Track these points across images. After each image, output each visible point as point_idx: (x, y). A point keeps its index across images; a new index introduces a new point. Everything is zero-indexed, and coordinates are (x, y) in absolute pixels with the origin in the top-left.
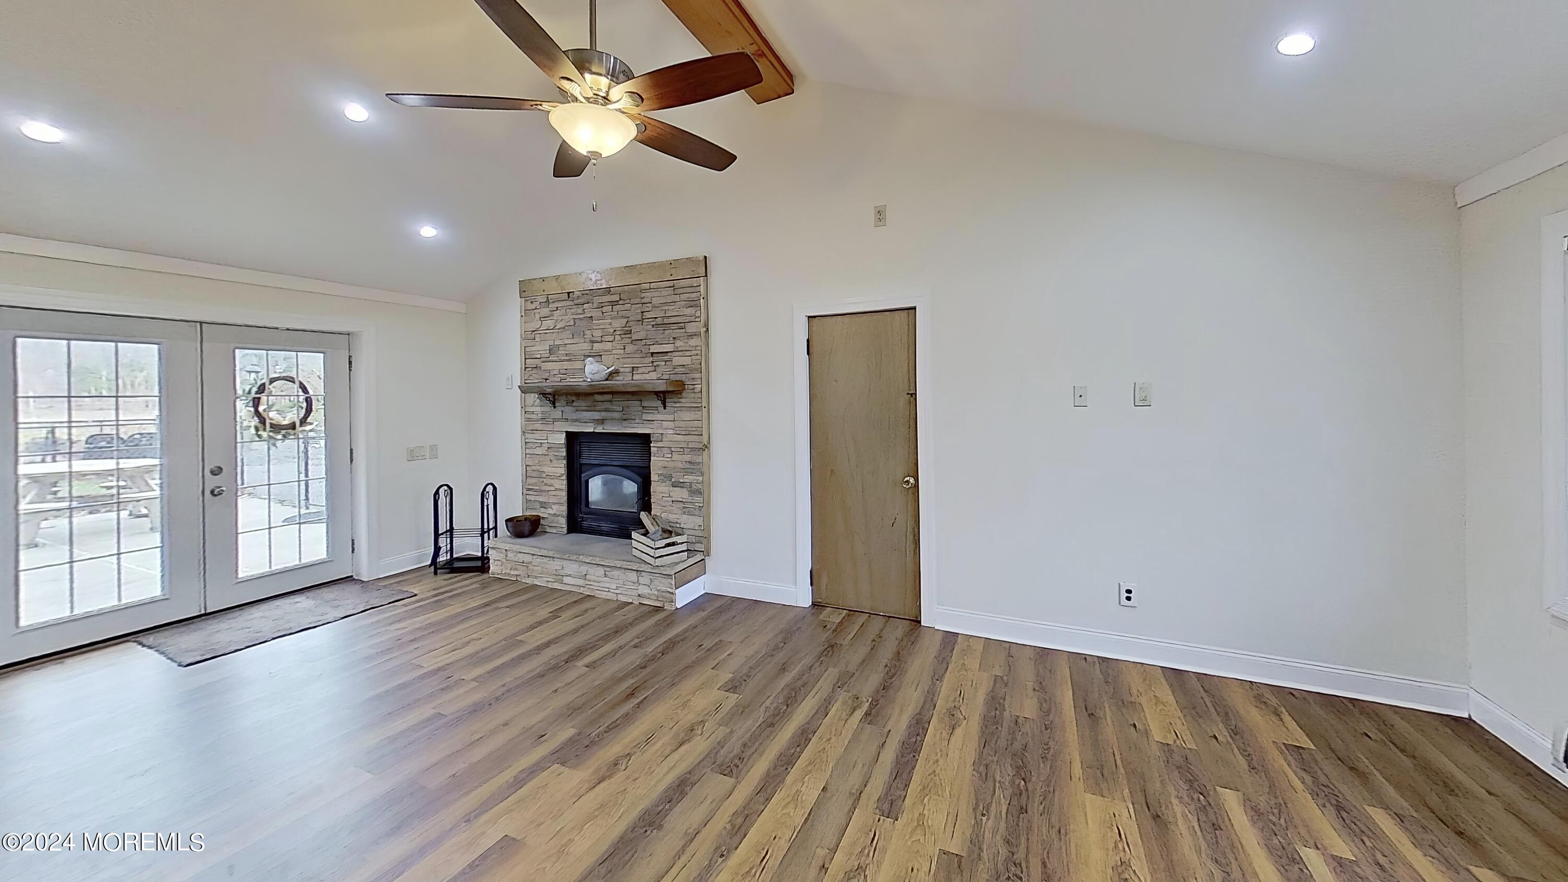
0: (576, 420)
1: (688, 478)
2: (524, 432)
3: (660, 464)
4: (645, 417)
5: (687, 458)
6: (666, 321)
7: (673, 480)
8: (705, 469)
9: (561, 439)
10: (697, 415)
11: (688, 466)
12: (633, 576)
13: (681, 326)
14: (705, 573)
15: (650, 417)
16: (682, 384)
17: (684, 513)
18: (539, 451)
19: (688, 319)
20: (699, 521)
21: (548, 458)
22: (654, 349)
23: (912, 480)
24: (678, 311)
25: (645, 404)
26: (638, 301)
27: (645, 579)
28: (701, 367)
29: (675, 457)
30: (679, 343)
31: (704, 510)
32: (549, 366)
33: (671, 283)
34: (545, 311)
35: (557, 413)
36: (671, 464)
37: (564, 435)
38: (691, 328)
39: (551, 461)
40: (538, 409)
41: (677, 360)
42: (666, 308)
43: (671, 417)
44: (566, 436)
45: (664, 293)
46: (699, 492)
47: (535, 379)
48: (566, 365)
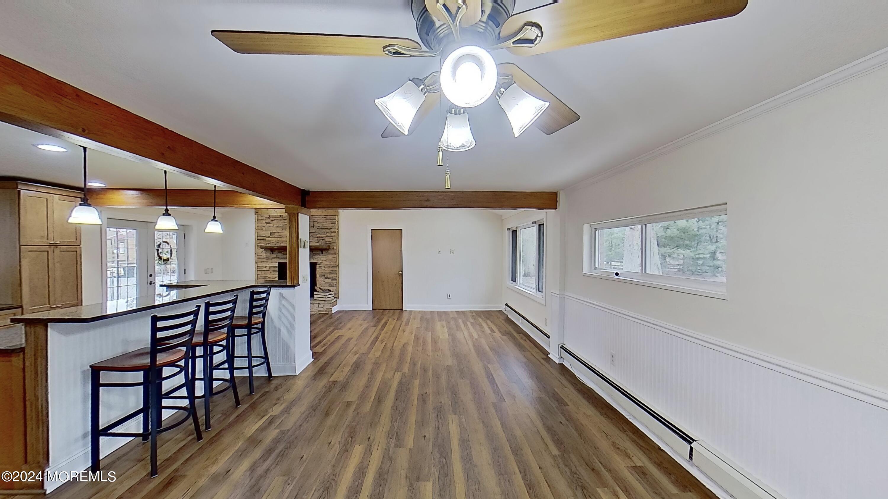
0: (282, 258)
1: (331, 276)
2: (257, 263)
3: (320, 272)
4: (314, 257)
5: (331, 269)
6: (323, 227)
7: (325, 276)
8: (337, 273)
9: (277, 265)
10: (335, 256)
11: (331, 272)
12: (317, 305)
13: (329, 229)
14: (337, 304)
15: (316, 257)
16: (329, 246)
17: (329, 286)
18: (265, 269)
19: (331, 227)
20: (335, 288)
21: (269, 272)
22: (317, 236)
23: (401, 272)
24: (327, 224)
25: (314, 253)
26: (312, 220)
27: (321, 305)
28: (336, 242)
29: (326, 269)
30: (328, 234)
31: (337, 285)
32: (270, 239)
33: (325, 216)
34: (269, 220)
35: (274, 255)
36: (324, 271)
37: (277, 263)
38: (332, 230)
39: (271, 272)
40: (265, 254)
41: (327, 239)
42: (323, 223)
43: (325, 257)
44: (278, 265)
45: (322, 219)
46: (336, 280)
47: (262, 243)
48: (279, 239)
